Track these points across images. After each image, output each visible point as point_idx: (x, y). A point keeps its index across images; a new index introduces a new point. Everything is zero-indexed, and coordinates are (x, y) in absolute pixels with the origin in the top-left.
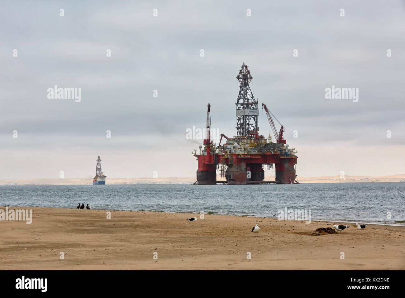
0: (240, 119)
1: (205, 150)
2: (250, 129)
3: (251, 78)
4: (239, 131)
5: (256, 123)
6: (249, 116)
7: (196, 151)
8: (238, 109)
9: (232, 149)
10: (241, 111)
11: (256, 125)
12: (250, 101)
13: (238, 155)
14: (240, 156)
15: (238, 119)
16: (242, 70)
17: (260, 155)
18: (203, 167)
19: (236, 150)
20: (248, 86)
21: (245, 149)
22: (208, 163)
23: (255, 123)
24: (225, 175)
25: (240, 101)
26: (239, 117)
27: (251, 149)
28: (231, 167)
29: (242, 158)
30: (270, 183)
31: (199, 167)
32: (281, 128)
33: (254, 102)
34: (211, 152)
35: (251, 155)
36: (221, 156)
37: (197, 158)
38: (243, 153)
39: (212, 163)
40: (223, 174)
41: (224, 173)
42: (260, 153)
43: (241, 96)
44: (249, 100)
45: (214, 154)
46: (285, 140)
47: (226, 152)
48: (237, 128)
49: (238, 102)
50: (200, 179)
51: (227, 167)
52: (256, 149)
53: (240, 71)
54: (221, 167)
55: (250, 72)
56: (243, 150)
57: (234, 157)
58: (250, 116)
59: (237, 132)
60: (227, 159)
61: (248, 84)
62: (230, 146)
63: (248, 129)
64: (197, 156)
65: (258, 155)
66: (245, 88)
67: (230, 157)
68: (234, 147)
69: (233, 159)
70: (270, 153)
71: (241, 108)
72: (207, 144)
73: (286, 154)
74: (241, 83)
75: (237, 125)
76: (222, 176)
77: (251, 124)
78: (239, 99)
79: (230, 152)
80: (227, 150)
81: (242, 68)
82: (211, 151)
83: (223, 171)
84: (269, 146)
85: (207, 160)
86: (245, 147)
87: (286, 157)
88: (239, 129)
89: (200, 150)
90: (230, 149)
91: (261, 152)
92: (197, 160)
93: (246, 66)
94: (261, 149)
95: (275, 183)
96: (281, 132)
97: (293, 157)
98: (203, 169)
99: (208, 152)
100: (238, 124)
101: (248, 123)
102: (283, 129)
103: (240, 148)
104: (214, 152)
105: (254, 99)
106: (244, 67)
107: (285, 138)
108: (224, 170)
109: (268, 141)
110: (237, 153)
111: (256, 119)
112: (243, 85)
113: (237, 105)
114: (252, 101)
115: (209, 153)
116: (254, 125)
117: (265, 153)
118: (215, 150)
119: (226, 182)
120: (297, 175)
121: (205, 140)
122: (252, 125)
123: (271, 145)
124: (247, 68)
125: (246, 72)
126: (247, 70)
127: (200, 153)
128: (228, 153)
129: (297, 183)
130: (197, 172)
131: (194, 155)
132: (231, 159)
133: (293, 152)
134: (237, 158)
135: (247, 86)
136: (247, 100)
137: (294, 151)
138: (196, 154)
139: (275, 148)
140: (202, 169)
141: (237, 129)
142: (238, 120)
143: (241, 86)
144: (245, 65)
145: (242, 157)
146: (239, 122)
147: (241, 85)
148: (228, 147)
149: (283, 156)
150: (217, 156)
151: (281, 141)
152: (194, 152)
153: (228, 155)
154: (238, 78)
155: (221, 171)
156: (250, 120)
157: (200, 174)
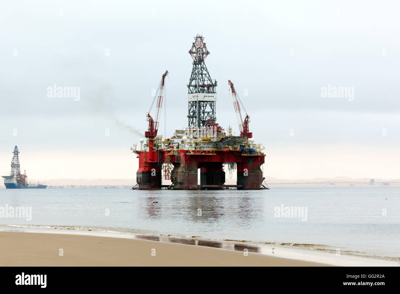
0: (192, 106)
1: (147, 145)
2: (206, 118)
3: (208, 53)
4: (191, 120)
5: (213, 110)
6: (204, 102)
7: (136, 146)
8: (190, 92)
9: (180, 143)
10: (194, 95)
11: (213, 114)
12: (206, 83)
13: (187, 151)
14: (190, 152)
15: (190, 105)
16: (195, 42)
17: (216, 152)
18: (145, 166)
19: (185, 145)
20: (204, 63)
21: (196, 144)
22: (150, 161)
23: (211, 111)
24: (170, 177)
25: (193, 83)
26: (191, 102)
27: (204, 144)
28: (178, 167)
29: (192, 155)
30: (232, 188)
31: (140, 167)
32: (246, 118)
33: (211, 84)
34: (154, 148)
35: (204, 152)
36: (166, 153)
37: (137, 155)
38: (194, 149)
39: (155, 161)
40: (168, 176)
41: (169, 174)
42: (215, 149)
43: (194, 76)
44: (205, 81)
45: (157, 151)
46: (251, 133)
47: (173, 147)
48: (189, 117)
49: (190, 83)
50: (141, 181)
51: (173, 166)
52: (210, 144)
53: (193, 43)
54: (166, 167)
55: (206, 45)
56: (194, 145)
57: (182, 154)
58: (206, 102)
59: (189, 122)
60: (172, 157)
61: (203, 61)
62: (177, 139)
63: (203, 118)
64: (137, 152)
65: (213, 151)
66: (200, 66)
67: (176, 154)
68: (183, 142)
69: (180, 156)
70: (228, 149)
71: (194, 92)
72: (150, 137)
73: (251, 151)
74: (194, 59)
75: (189, 113)
76: (166, 178)
77: (206, 112)
78: (192, 80)
79: (178, 148)
80: (173, 145)
81: (196, 40)
82: (155, 146)
83: (167, 172)
84: (226, 141)
85: (149, 157)
86: (197, 142)
87: (249, 155)
88: (192, 119)
89: (142, 144)
90: (177, 144)
91: (217, 148)
92: (137, 157)
93: (201, 38)
94: (216, 144)
95: (237, 188)
96: (246, 122)
97: (259, 154)
98: (145, 169)
99: (150, 147)
100: (190, 111)
101: (204, 111)
102: (248, 118)
103: (190, 142)
104: (158, 147)
105: (210, 80)
106: (199, 39)
107: (250, 130)
108: (169, 171)
109: (227, 134)
110: (186, 149)
111: (213, 106)
112: (197, 61)
113: (189, 88)
114: (209, 82)
115: (151, 149)
116: (211, 114)
117: (222, 149)
118: (159, 145)
119: (172, 186)
120: (264, 178)
121: (146, 132)
122: (209, 113)
123: (229, 139)
124: (202, 40)
125: (201, 46)
126: (203, 43)
127: (141, 148)
128: (175, 149)
129: (265, 188)
130: (138, 173)
131: (134, 152)
132: (177, 156)
133: (259, 148)
134: (185, 156)
135: (202, 64)
136: (203, 81)
137: (261, 147)
138: (136, 149)
139: (235, 143)
140: (142, 169)
141: (189, 119)
142: (190, 107)
143: (195, 63)
144: (200, 35)
145: (192, 153)
146: (192, 109)
147: (194, 61)
148: (176, 141)
149: (246, 153)
150: (162, 152)
151: (246, 134)
152: (134, 148)
153: (174, 151)
154: (191, 52)
155: (166, 171)
156: (206, 106)
157: (141, 176)
